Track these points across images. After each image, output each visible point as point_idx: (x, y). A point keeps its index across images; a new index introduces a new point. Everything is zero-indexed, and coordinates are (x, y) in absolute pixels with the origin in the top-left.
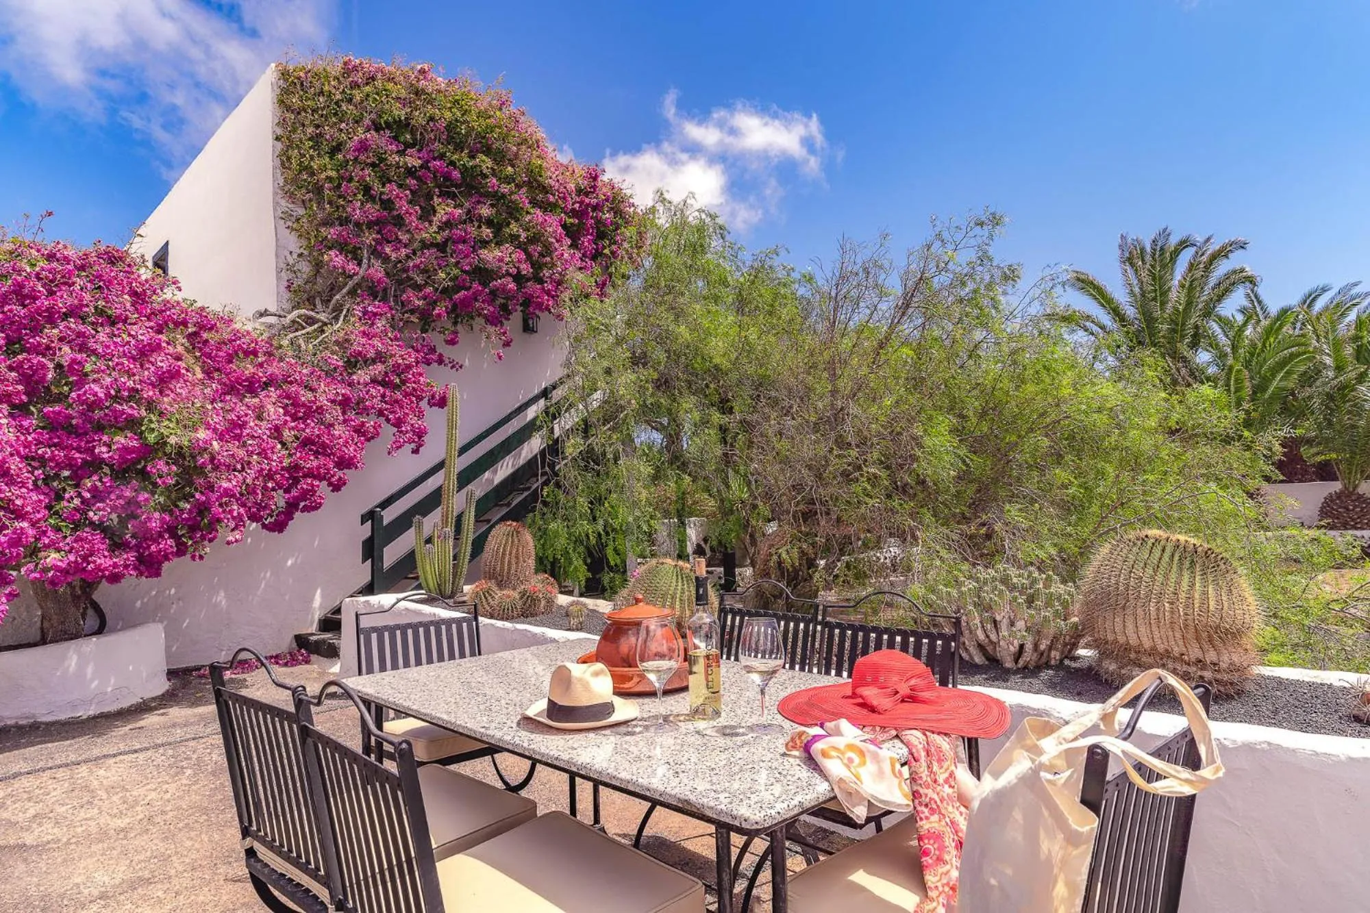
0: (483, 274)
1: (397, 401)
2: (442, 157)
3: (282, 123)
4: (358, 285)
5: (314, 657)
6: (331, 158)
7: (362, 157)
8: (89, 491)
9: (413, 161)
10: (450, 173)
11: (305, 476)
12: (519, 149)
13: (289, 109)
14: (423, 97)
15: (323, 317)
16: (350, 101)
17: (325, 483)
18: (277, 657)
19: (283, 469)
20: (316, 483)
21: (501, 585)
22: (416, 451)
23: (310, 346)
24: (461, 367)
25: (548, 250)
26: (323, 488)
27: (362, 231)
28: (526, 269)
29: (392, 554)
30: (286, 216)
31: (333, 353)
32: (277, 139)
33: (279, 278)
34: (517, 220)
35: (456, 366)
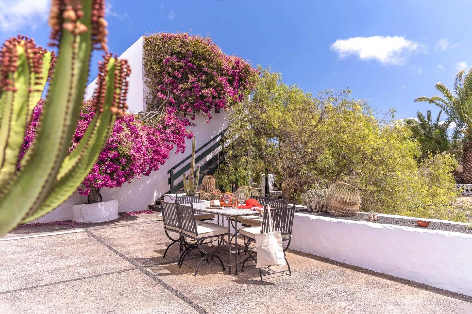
0: (202, 97)
1: (177, 138)
2: (191, 61)
3: (145, 54)
4: (166, 103)
5: (154, 212)
6: (159, 64)
7: (168, 64)
8: (107, 165)
9: (182, 64)
10: (193, 66)
11: (155, 161)
12: (214, 58)
13: (147, 50)
14: (185, 44)
15: (156, 113)
16: (164, 47)
17: (159, 163)
18: (144, 211)
19: (149, 159)
20: (158, 162)
21: (206, 192)
22: (183, 152)
23: (154, 122)
24: (196, 126)
25: (223, 89)
26: (159, 164)
27: (167, 86)
28: (215, 94)
29: (176, 182)
30: (146, 82)
31: (160, 124)
32: (144, 59)
33: (144, 101)
34: (213, 80)
35: (194, 125)
